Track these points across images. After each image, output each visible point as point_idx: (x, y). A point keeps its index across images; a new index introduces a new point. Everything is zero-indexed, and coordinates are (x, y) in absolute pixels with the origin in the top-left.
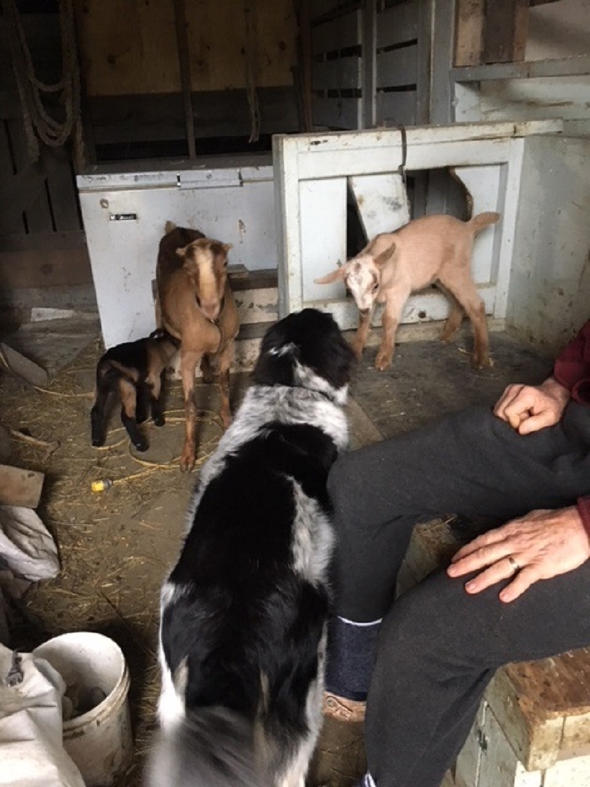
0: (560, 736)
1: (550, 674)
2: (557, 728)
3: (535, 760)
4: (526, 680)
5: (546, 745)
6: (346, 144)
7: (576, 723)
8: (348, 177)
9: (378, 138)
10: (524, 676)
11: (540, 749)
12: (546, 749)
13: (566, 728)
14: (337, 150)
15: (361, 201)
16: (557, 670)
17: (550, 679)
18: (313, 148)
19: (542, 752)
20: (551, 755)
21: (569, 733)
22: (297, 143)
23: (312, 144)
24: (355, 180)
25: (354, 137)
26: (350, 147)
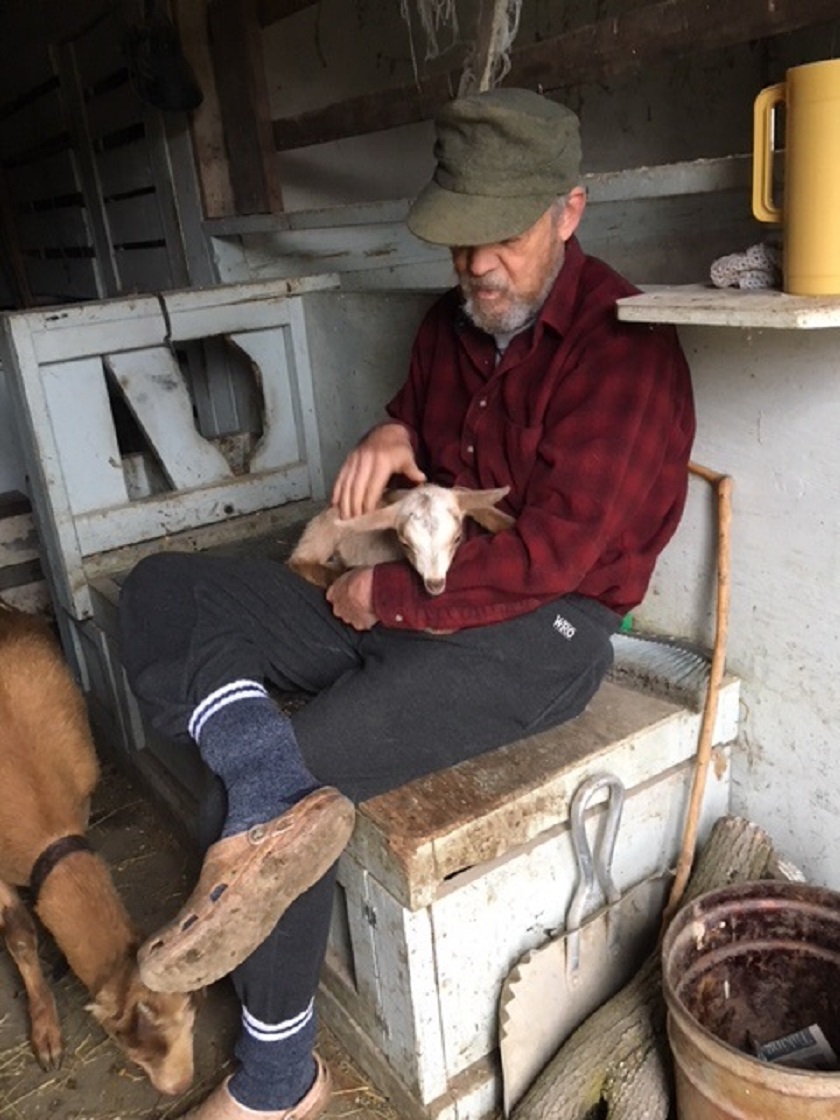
0: (432, 864)
1: (415, 810)
2: (429, 857)
3: (416, 897)
4: (393, 822)
5: (422, 877)
6: (93, 317)
7: (445, 845)
8: (103, 356)
9: (132, 308)
10: (391, 818)
11: (417, 884)
12: (423, 881)
13: (437, 854)
14: (83, 325)
15: (125, 382)
16: (420, 804)
17: (415, 814)
18: (50, 324)
19: (420, 886)
20: (430, 888)
21: (442, 859)
22: (27, 320)
23: (48, 320)
24: (112, 359)
25: (101, 309)
26: (98, 320)
